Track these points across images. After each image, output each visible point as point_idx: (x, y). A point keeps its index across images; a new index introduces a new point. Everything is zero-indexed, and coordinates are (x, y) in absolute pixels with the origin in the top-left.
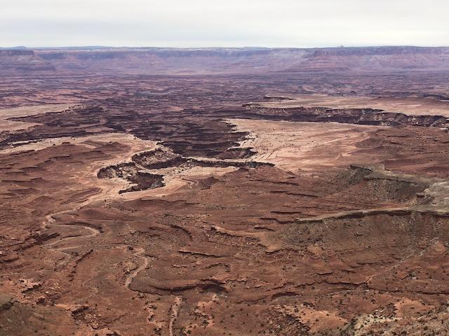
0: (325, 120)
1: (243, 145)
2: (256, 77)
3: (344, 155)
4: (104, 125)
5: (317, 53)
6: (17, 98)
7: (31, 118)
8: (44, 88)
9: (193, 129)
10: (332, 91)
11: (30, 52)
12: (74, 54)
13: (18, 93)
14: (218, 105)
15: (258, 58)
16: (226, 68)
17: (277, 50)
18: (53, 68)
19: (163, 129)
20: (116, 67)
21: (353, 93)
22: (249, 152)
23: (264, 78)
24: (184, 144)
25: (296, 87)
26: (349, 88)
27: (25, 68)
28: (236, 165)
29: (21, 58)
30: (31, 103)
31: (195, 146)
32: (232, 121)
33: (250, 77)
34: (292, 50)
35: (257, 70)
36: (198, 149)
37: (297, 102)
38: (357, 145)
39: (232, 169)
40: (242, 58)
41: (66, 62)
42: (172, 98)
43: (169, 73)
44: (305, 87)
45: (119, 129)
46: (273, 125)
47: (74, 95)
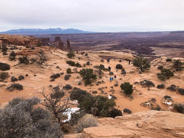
0: (173, 48)
1: (153, 52)
2: (157, 38)
3: (177, 55)
4: (124, 48)
5: (173, 32)
6: (108, 42)
7: (111, 46)
8: (113, 40)
9: (142, 49)
10: (176, 41)
11: (110, 33)
12: (119, 33)
13: (108, 41)
14: (148, 44)
15: (158, 34)
16: (151, 36)
17: (163, 32)
18: (115, 36)
19: (136, 49)
20: (127, 36)
21: (181, 41)
22: (154, 54)
23: (159, 38)
24: (140, 52)
25: (167, 40)
26: (180, 40)
27: (110, 36)
28: (151, 57)
29: (109, 34)
30: (110, 43)
31: (143, 52)
32: (151, 47)
33: (156, 38)
34: (167, 32)
35: (158, 36)
36: (143, 53)
37: (166, 43)
38: (181, 53)
39: (150, 57)
40: (155, 34)
41: (117, 35)
42: (139, 42)
43: (138, 37)
44: (169, 40)
45: (127, 49)
46: (160, 48)
47: (119, 42)
